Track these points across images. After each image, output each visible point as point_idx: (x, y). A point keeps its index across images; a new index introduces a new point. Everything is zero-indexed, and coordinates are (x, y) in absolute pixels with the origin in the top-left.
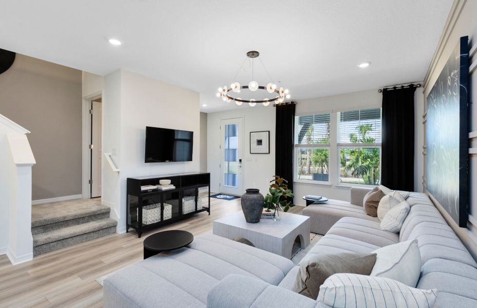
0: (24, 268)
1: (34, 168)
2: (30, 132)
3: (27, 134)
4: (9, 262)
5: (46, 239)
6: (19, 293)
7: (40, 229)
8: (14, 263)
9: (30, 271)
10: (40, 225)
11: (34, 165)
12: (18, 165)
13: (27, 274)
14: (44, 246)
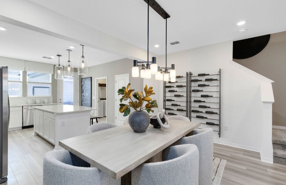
0: (267, 166)
1: (274, 104)
2: (274, 82)
3: (272, 83)
4: (260, 158)
5: (283, 155)
6: (258, 179)
7: (280, 147)
8: (262, 160)
9: (268, 170)
10: (279, 143)
11: (273, 103)
12: (264, 102)
13: (266, 171)
14: (282, 159)
